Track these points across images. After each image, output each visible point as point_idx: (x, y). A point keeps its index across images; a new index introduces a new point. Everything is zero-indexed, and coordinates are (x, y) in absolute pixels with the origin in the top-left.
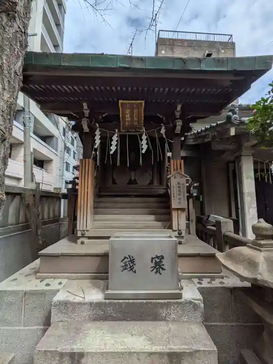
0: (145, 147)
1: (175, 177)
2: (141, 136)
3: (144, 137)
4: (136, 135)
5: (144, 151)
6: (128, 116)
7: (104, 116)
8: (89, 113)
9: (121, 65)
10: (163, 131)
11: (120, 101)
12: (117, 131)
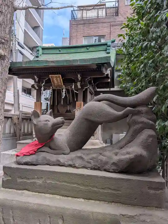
0: (64, 95)
1: (77, 111)
2: (63, 89)
3: (64, 90)
4: (60, 89)
5: (63, 97)
6: (55, 81)
7: (46, 79)
8: (38, 80)
9: (45, 65)
10: (73, 87)
11: (50, 76)
12: (51, 87)
